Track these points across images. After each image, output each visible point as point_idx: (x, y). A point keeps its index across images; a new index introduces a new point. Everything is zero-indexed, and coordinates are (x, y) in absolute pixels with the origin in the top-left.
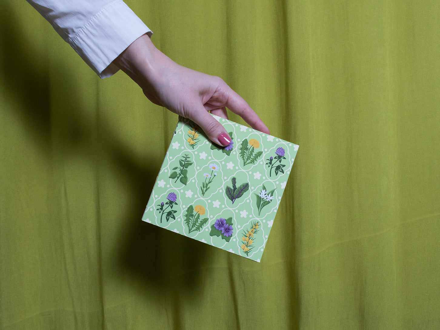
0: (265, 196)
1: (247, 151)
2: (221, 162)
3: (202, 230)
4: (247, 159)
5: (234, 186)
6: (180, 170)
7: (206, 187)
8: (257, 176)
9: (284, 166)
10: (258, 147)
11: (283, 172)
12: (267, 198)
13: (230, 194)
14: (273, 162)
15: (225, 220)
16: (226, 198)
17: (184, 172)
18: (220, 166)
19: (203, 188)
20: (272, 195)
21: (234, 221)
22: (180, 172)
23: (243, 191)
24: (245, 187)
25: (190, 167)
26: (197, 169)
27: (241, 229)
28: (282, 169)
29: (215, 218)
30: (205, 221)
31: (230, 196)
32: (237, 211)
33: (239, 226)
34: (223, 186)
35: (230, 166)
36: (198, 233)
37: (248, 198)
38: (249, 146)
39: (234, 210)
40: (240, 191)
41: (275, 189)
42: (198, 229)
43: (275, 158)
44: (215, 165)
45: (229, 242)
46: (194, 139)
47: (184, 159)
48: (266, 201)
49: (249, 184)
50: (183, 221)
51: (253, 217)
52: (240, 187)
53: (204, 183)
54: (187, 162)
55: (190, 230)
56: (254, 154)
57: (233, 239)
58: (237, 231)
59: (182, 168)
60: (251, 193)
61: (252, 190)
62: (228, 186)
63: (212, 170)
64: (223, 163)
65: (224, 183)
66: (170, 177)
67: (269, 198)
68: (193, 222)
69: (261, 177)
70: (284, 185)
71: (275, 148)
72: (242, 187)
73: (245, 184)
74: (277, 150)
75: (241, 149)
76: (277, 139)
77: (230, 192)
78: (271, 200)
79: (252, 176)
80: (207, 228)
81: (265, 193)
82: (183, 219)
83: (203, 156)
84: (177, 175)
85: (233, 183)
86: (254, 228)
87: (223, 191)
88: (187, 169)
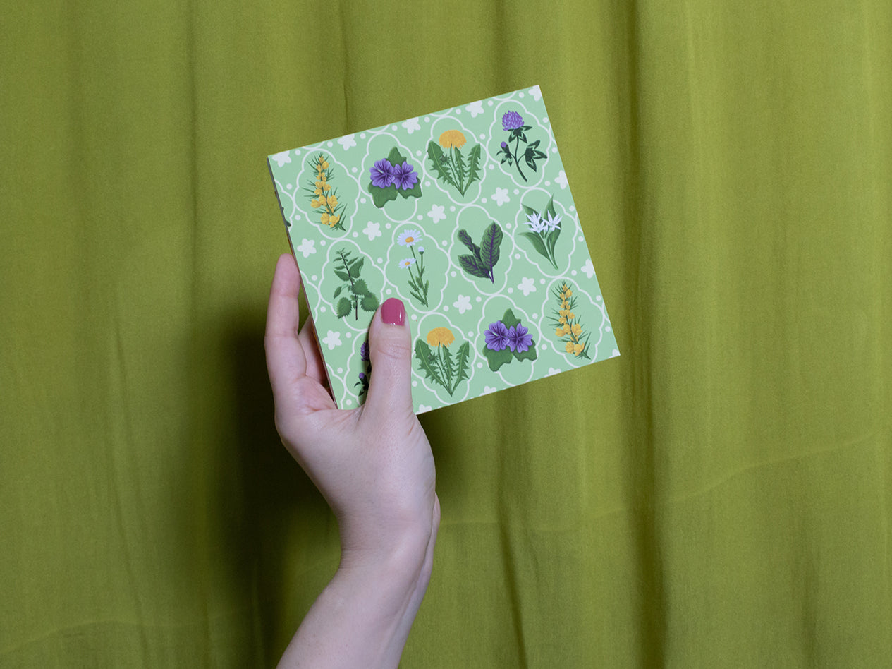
0: (543, 223)
1: (448, 163)
2: (415, 219)
3: (471, 373)
4: (461, 179)
5: (472, 247)
6: (349, 289)
7: (421, 286)
8: (501, 196)
9: (537, 143)
10: (464, 141)
11: (543, 156)
12: (549, 227)
13: (475, 267)
14: (512, 151)
15: (501, 322)
16: (473, 281)
17: (358, 288)
18: (418, 229)
19: (416, 293)
20: (554, 215)
21: (519, 312)
22: (351, 293)
23: (495, 246)
24: (494, 235)
25: (363, 271)
26: (379, 265)
27: (542, 317)
28: (538, 152)
29: (479, 334)
30: (465, 350)
31: (477, 271)
32: (510, 290)
33: (535, 316)
34: (450, 262)
35: (437, 213)
36: (467, 383)
37: (514, 250)
38: (446, 152)
39: (505, 292)
40: (490, 248)
41: (552, 199)
42: (462, 375)
43: (511, 139)
44: (407, 233)
45: (536, 358)
46: (332, 210)
47: (341, 263)
48: (552, 233)
49: (498, 223)
50: (423, 382)
51: (548, 280)
52: (485, 242)
53: (412, 282)
54: (352, 265)
55: (448, 389)
56: (465, 160)
57: (540, 347)
58: (539, 328)
59: (349, 283)
60: (512, 238)
61: (510, 231)
62: (461, 254)
63: (408, 246)
64: (420, 217)
65: (448, 255)
66: (339, 317)
67: (553, 223)
68: (444, 369)
69: (510, 194)
70: (562, 180)
71: (497, 120)
72: (487, 238)
73: (490, 229)
74: (503, 121)
75: (435, 167)
76: (490, 102)
77: (473, 263)
78: (559, 224)
79: (492, 205)
80: (478, 360)
81: (539, 218)
82: (420, 377)
83: (373, 231)
84: (350, 302)
85: (466, 244)
86: (563, 298)
87: (458, 272)
88: (360, 278)
